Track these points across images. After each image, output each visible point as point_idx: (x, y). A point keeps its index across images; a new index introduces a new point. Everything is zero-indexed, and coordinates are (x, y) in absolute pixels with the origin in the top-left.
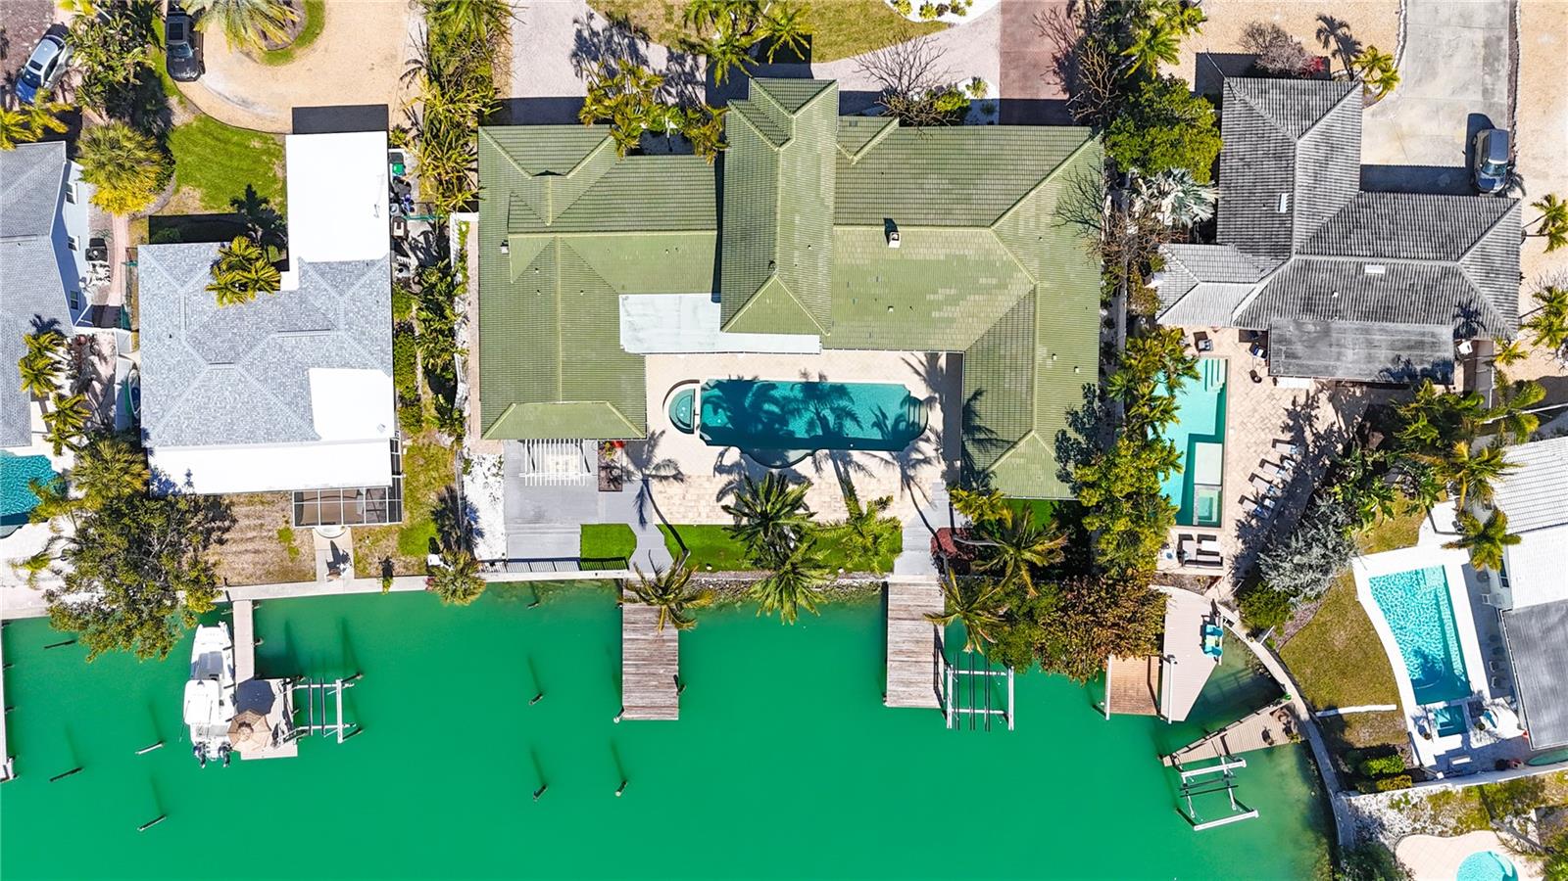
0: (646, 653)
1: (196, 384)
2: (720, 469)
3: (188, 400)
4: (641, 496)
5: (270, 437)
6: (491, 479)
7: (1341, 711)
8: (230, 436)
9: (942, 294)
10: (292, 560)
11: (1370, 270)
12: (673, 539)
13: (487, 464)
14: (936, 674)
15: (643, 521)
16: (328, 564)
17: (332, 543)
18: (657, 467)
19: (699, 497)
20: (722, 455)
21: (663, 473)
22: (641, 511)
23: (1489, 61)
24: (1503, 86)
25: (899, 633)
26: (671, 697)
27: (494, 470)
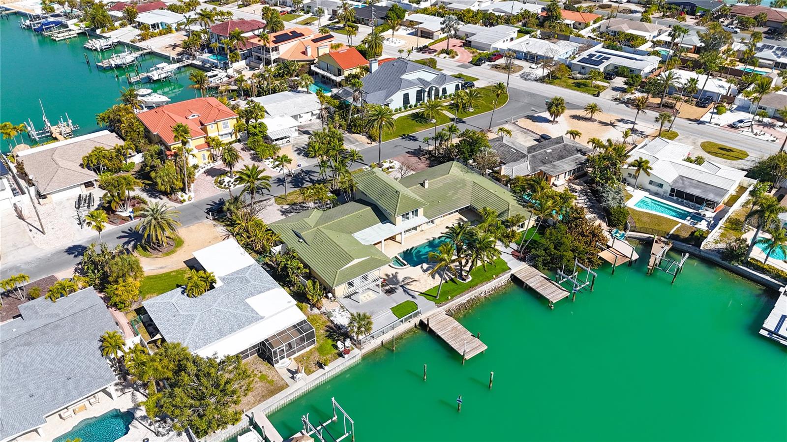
0: (453, 335)
1: (197, 321)
2: (425, 271)
3: (195, 329)
4: (404, 291)
5: (240, 327)
6: (343, 313)
7: (671, 232)
8: (221, 334)
9: (450, 194)
10: (272, 386)
11: (548, 151)
12: (428, 297)
13: (337, 310)
14: (557, 286)
15: (413, 297)
16: (291, 378)
17: (288, 369)
18: (403, 281)
19: (426, 281)
20: (422, 267)
21: (407, 281)
22: (409, 295)
23: (525, 133)
24: (533, 134)
25: (532, 283)
26: (477, 342)
27: (342, 310)
